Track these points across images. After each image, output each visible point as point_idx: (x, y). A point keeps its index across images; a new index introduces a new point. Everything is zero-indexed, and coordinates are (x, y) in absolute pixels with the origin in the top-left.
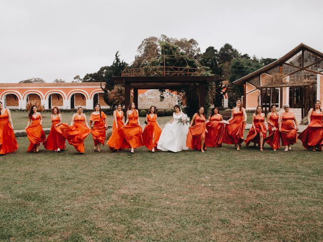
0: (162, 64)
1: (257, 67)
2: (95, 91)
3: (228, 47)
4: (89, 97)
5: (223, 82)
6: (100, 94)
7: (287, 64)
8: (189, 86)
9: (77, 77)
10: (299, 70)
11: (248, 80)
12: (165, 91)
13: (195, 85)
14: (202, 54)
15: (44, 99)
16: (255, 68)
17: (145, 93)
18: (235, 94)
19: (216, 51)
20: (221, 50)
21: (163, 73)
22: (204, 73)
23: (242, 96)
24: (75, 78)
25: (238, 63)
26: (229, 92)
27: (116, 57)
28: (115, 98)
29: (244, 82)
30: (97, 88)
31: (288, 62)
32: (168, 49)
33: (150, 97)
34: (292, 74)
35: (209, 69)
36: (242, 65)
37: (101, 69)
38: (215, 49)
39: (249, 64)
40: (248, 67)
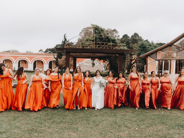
0: (93, 41)
1: (155, 47)
2: (50, 59)
3: (136, 35)
4: (46, 63)
5: (133, 56)
6: (53, 61)
7: (174, 45)
8: (111, 56)
9: (41, 50)
10: (182, 50)
11: (149, 55)
12: (95, 60)
13: (116, 56)
14: (120, 38)
15: (15, 63)
16: (153, 48)
17: (83, 62)
18: (140, 64)
19: (129, 37)
20: (132, 37)
21: (93, 47)
22: (122, 48)
23: (145, 66)
24: (39, 51)
25: (143, 45)
26: (137, 63)
27: (65, 37)
28: (63, 64)
29: (147, 56)
30: (52, 57)
31: (175, 44)
32: (98, 30)
33: (86, 64)
34: (178, 52)
35: (125, 46)
36: (145, 46)
37: (56, 46)
38: (128, 36)
39: (150, 45)
40: (149, 47)
